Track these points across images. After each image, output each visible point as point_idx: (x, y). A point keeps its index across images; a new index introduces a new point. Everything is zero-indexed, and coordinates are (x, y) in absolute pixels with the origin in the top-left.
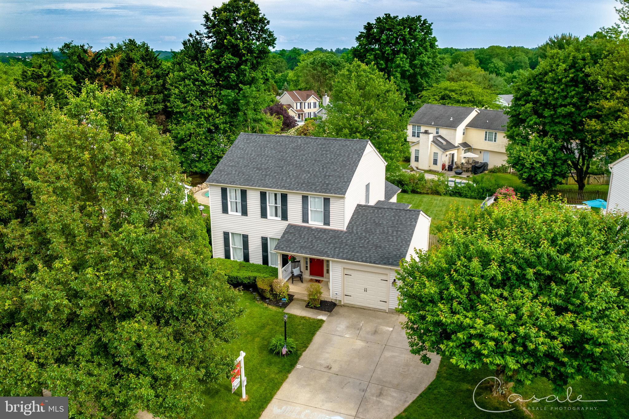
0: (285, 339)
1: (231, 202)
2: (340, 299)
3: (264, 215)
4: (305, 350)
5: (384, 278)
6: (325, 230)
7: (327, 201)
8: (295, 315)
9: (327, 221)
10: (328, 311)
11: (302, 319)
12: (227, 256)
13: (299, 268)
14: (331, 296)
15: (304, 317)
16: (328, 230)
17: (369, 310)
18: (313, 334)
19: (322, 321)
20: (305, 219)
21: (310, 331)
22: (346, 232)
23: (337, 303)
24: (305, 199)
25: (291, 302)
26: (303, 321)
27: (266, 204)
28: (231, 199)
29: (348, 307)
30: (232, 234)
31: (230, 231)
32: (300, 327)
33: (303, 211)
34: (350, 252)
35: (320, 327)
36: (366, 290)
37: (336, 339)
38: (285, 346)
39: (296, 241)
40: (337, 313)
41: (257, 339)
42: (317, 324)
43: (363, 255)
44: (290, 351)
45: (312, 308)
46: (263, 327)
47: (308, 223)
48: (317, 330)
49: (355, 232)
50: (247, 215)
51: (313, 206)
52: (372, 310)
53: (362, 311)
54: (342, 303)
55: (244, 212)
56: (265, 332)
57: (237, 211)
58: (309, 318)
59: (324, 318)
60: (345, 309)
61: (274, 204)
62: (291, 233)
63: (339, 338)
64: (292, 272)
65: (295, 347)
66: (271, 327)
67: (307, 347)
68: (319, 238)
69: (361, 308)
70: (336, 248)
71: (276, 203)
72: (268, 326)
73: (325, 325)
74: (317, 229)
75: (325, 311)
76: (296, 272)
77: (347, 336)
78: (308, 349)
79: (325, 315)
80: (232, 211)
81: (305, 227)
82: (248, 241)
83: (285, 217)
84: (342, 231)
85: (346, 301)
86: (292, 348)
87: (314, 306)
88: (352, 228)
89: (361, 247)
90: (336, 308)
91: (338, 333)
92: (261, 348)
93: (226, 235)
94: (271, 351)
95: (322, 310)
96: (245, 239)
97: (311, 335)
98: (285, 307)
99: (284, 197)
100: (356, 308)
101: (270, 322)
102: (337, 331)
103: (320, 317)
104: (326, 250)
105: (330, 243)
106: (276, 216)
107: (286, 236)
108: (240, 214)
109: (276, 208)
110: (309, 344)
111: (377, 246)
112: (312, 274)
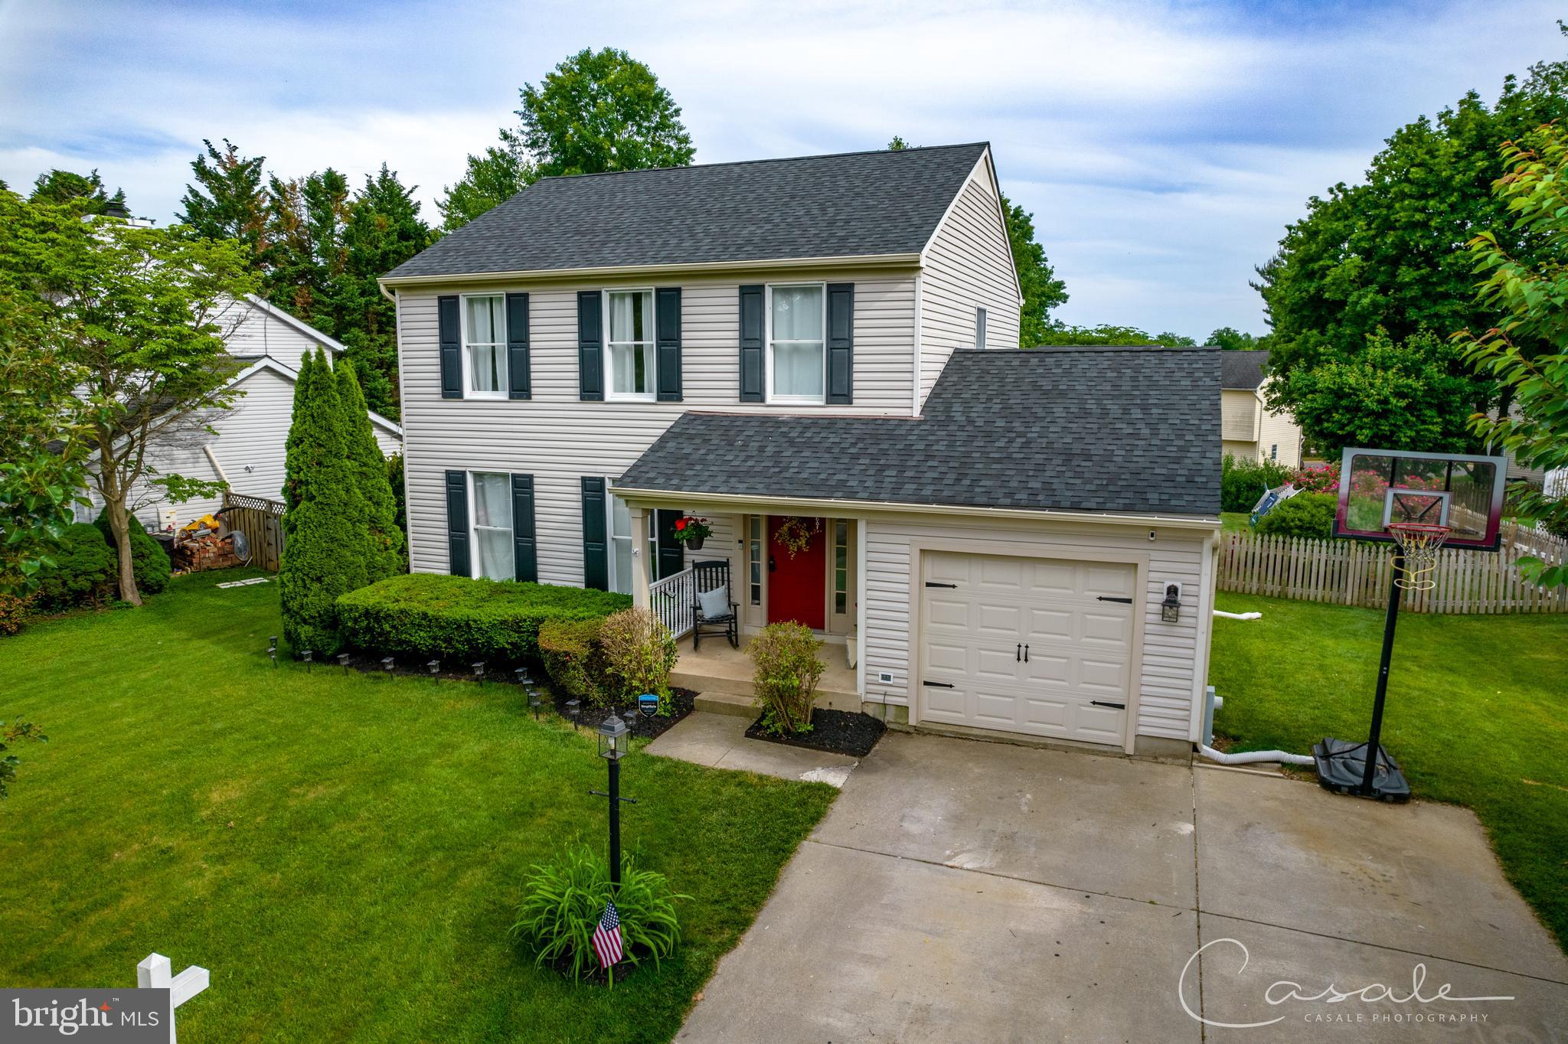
0: (615, 874)
1: (476, 353)
2: (902, 701)
3: (591, 388)
4: (732, 943)
5: (1117, 584)
6: (832, 421)
7: (841, 300)
8: (696, 767)
9: (839, 389)
10: (852, 752)
11: (725, 783)
12: (460, 564)
13: (722, 589)
14: (861, 690)
15: (734, 775)
16: (843, 419)
17: (1037, 746)
18: (782, 852)
19: (826, 794)
20: (751, 389)
21: (763, 839)
22: (920, 423)
23: (889, 718)
24: (751, 300)
25: (683, 716)
26: (729, 791)
27: (599, 341)
28: (473, 337)
29: (940, 735)
30: (479, 476)
31: (470, 466)
32: (714, 817)
33: (743, 349)
34: (951, 477)
35: (816, 818)
36: (1023, 655)
37: (904, 876)
38: (612, 916)
39: (711, 457)
40: (894, 760)
41: (473, 878)
42: (802, 803)
43: (1014, 484)
44: (639, 949)
45: (774, 738)
46: (524, 815)
47: (763, 400)
48: (802, 834)
49: (959, 417)
50: (529, 397)
51: (782, 327)
52: (1056, 748)
53: (1008, 749)
54: (912, 721)
55: (521, 389)
56: (527, 842)
57: (495, 388)
58: (761, 777)
59: (835, 779)
60: (929, 746)
61: (630, 342)
62: (691, 438)
63: (924, 870)
64: (696, 608)
65: (671, 920)
66: (564, 815)
67: (744, 924)
68: (809, 444)
69: (1000, 741)
70: (882, 469)
71: (638, 334)
72: (550, 812)
73: (839, 809)
74: (798, 420)
75: (836, 749)
76: (713, 603)
77: (964, 861)
78: (749, 937)
79: (838, 766)
80: (477, 386)
81: (749, 418)
82: (532, 499)
83: (670, 389)
84: (902, 421)
85: (928, 709)
86: (655, 926)
87: (787, 732)
88: (948, 408)
89: (998, 461)
90: (883, 740)
91: (913, 850)
92: (476, 926)
93: (455, 482)
94: (527, 946)
95: (821, 747)
96: (523, 488)
97: (767, 856)
98: (654, 735)
99: (670, 304)
100: (978, 739)
101: (568, 793)
102: (907, 835)
103: (814, 775)
104: (843, 477)
105: (855, 457)
106: (640, 388)
107: (671, 445)
108: (503, 395)
109: (639, 353)
110: (757, 904)
111: (1068, 457)
112: (775, 615)
